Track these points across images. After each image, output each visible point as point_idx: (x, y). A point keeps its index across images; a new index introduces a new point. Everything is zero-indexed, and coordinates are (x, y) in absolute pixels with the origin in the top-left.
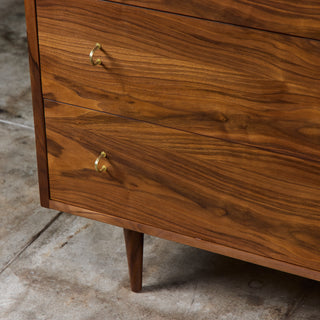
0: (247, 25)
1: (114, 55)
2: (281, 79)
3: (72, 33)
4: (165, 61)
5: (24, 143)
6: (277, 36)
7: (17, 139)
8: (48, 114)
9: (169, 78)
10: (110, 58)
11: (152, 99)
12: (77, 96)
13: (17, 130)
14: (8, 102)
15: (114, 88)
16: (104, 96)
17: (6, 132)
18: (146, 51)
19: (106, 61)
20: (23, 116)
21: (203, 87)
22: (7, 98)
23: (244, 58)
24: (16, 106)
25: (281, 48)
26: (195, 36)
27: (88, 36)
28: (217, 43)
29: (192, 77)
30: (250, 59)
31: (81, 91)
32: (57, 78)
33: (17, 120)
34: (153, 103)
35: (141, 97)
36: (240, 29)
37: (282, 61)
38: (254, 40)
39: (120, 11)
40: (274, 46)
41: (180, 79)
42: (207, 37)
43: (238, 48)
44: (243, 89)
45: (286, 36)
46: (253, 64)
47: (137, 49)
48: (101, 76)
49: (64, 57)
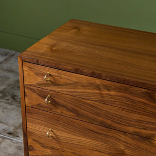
0: (109, 127)
1: (57, 134)
2: (123, 148)
3: (40, 124)
4: (77, 137)
5: (20, 149)
6: (121, 132)
7: (17, 147)
8: (30, 153)
9: (78, 144)
10: (55, 135)
11: (72, 151)
12: (41, 147)
13: (17, 143)
14: (13, 129)
15: (57, 146)
16: (52, 148)
17: (13, 144)
18: (69, 133)
19: (53, 135)
20: (20, 136)
21: (91, 148)
22: (13, 127)
23: (108, 139)
24: (17, 131)
25: (123, 137)
26: (89, 130)
27: (47, 126)
28: (97, 133)
29: (88, 145)
30: (111, 140)
31: (43, 146)
32: (34, 140)
33: (17, 138)
34: (72, 153)
35: (68, 150)
36: (107, 129)
37: (123, 142)
38: (112, 133)
39: (59, 117)
40: (120, 136)
41: (83, 145)
42: (94, 130)
43: (106, 135)
44: (108, 151)
45: (125, 133)
46: (112, 142)
47: (66, 132)
48: (51, 141)
49: (37, 132)
